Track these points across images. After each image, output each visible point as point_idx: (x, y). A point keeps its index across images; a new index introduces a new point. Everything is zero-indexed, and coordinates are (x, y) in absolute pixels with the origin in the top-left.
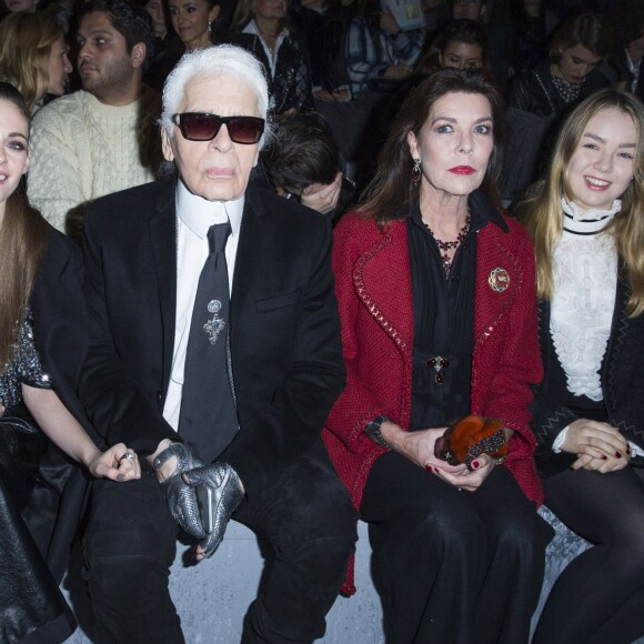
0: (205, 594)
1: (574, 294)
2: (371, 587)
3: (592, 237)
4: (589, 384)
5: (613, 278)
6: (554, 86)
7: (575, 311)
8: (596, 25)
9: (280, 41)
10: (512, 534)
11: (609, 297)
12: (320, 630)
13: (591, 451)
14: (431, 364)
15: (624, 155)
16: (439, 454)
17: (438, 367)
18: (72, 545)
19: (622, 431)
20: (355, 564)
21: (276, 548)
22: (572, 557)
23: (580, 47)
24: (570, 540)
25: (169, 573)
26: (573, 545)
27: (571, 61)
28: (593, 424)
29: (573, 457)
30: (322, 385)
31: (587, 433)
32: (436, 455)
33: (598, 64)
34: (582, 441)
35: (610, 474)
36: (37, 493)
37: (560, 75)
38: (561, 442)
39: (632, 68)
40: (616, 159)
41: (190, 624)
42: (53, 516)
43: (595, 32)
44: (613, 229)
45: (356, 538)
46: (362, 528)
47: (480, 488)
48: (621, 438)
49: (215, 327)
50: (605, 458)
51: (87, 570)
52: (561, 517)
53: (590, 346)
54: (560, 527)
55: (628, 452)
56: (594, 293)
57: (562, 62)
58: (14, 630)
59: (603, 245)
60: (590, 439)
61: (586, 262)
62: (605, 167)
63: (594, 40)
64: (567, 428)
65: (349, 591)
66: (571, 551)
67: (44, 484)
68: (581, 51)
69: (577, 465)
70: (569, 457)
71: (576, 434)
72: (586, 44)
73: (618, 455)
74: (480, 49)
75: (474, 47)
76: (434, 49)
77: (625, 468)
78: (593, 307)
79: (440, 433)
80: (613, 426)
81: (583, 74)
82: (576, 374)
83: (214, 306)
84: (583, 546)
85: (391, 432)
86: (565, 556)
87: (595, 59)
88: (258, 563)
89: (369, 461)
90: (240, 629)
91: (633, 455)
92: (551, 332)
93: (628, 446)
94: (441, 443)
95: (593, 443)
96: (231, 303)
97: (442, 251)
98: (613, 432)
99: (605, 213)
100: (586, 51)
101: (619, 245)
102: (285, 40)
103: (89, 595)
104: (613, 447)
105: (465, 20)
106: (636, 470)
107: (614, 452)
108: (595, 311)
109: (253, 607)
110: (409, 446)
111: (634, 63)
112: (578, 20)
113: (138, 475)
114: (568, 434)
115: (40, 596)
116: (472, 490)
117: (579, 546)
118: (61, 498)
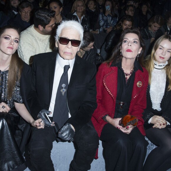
0: (60, 158)
1: (156, 84)
2: (102, 157)
3: (161, 70)
4: (157, 107)
5: (165, 80)
6: (149, 32)
7: (156, 88)
8: (160, 18)
9: (82, 18)
10: (139, 144)
11: (164, 85)
12: (89, 168)
13: (158, 123)
14: (120, 104)
15: (168, 51)
16: (120, 124)
17: (121, 105)
18: (26, 145)
19: (165, 119)
20: (98, 151)
21: (78, 147)
22: (152, 150)
23: (156, 23)
24: (152, 145)
25: (51, 152)
26: (152, 147)
27: (153, 27)
28: (158, 117)
29: (153, 125)
30: (92, 107)
31: (156, 119)
32: (119, 124)
33: (160, 28)
34: (155, 121)
35: (162, 129)
36: (17, 132)
37: (151, 30)
38: (150, 121)
39: (168, 29)
40: (167, 52)
41: (56, 166)
42: (21, 138)
43: (160, 20)
44: (166, 68)
45: (99, 144)
46: (100, 142)
47: (130, 133)
48: (165, 120)
49: (64, 91)
50: (161, 125)
51: (30, 151)
52: (149, 139)
53: (159, 97)
54: (149, 142)
55: (166, 124)
56: (161, 84)
57: (151, 27)
58: (11, 167)
59: (163, 72)
60: (157, 120)
61: (159, 76)
62: (164, 54)
63: (159, 22)
64: (152, 118)
65: (97, 158)
66: (152, 148)
67: (19, 129)
68: (156, 24)
69: (154, 127)
70: (152, 125)
71: (154, 119)
72: (157, 23)
73: (164, 124)
74: (131, 23)
75: (130, 22)
76: (120, 22)
77: (165, 128)
78: (160, 87)
79: (120, 119)
80: (163, 117)
81: (156, 30)
82: (155, 104)
83: (64, 85)
84: (155, 147)
85: (108, 118)
86: (150, 149)
87: (159, 26)
88: (74, 151)
89: (103, 125)
90: (69, 168)
91: (167, 124)
92: (150, 93)
93: (166, 122)
94: (120, 122)
95: (158, 121)
96: (69, 85)
97: (126, 76)
98: (163, 119)
99: (164, 64)
100: (157, 24)
101: (167, 72)
102: (84, 17)
103: (30, 158)
104: (163, 122)
105: (128, 15)
106: (168, 128)
107: (163, 124)
108: (161, 88)
109: (72, 162)
110: (113, 122)
111: (169, 28)
112: (156, 17)
113: (43, 128)
114: (152, 119)
115: (18, 158)
116: (128, 134)
117: (154, 147)
118: (23, 133)
